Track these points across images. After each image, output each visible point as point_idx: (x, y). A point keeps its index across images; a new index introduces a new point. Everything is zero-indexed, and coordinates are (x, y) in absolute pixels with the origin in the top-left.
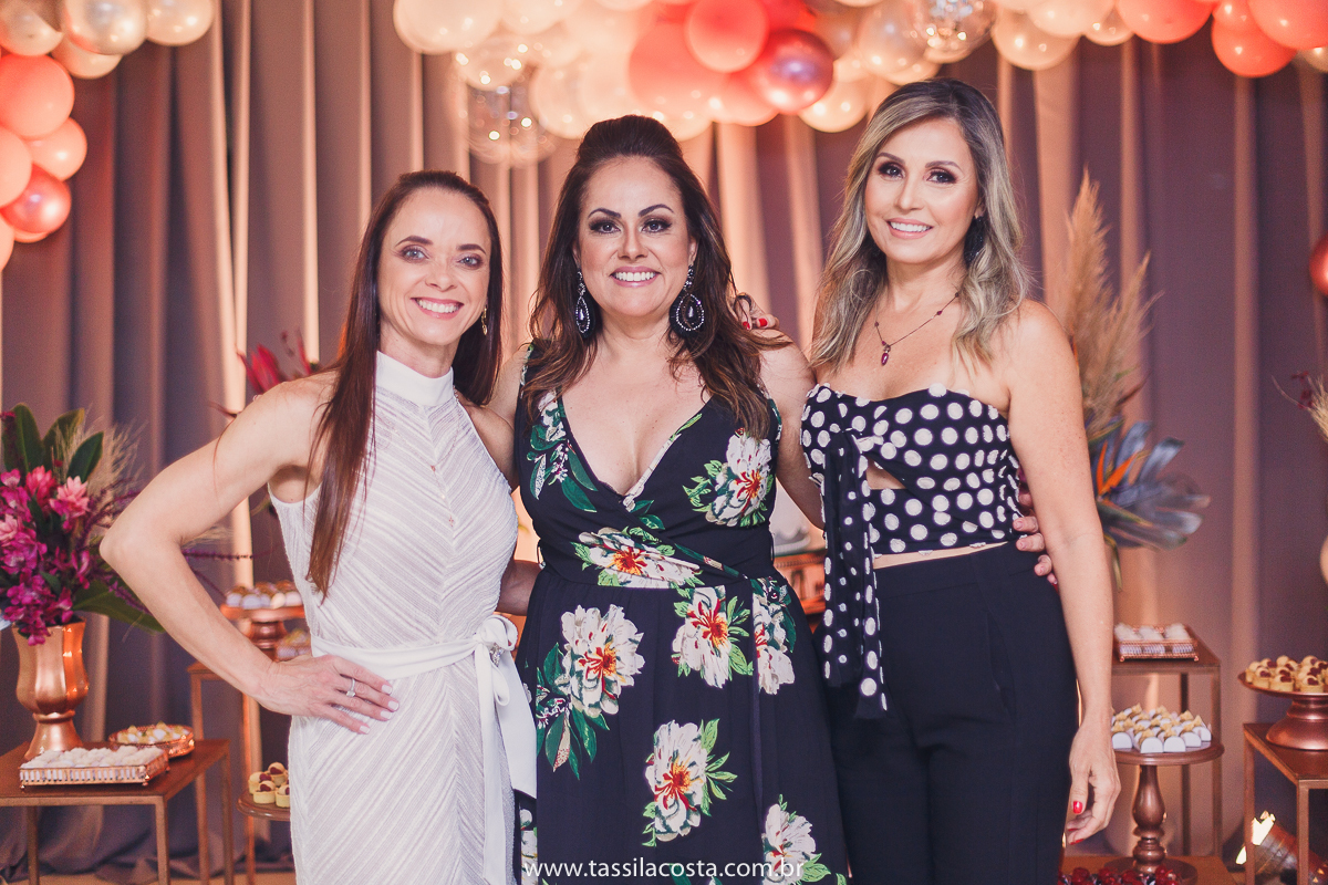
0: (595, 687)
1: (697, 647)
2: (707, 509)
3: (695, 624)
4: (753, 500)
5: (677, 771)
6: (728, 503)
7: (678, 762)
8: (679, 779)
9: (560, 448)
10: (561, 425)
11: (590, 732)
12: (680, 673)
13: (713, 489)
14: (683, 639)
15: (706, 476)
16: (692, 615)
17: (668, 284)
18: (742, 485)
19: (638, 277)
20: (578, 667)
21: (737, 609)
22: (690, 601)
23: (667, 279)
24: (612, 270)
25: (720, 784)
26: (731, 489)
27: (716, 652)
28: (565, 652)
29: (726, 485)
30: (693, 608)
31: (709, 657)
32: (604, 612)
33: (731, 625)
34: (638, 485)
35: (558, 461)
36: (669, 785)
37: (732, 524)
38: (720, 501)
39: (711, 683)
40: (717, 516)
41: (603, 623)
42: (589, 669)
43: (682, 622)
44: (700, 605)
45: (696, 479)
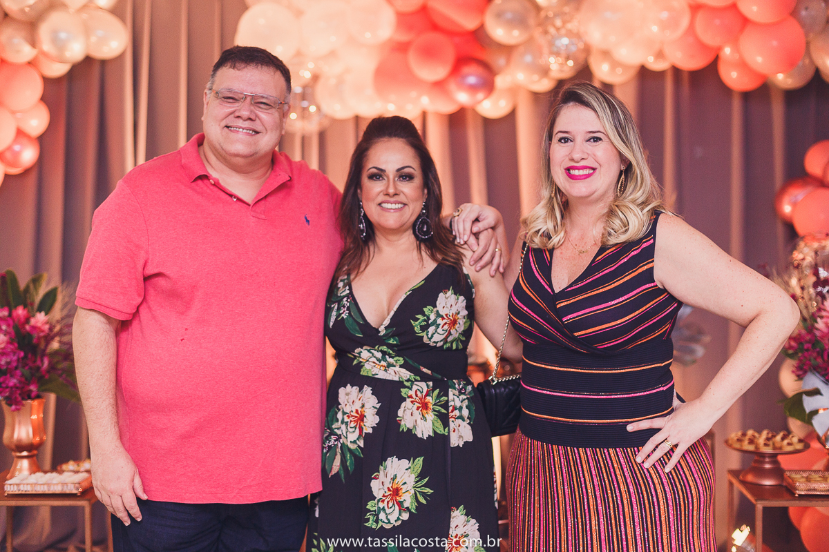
0: (354, 432)
1: (412, 415)
2: (424, 334)
3: (412, 402)
4: (453, 331)
5: (395, 487)
6: (436, 331)
7: (396, 481)
8: (396, 492)
9: (345, 299)
10: (347, 288)
11: (350, 457)
12: (401, 429)
13: (428, 322)
14: (405, 410)
15: (424, 314)
16: (411, 397)
17: (411, 211)
18: (445, 321)
19: (394, 206)
20: (346, 419)
21: (439, 396)
22: (411, 389)
23: (411, 209)
24: (380, 202)
25: (424, 494)
26: (438, 323)
27: (424, 418)
28: (339, 410)
29: (435, 321)
30: (412, 393)
31: (419, 421)
32: (361, 389)
33: (434, 405)
34: (387, 319)
35: (344, 307)
36: (390, 494)
37: (439, 345)
38: (432, 329)
39: (420, 436)
40: (430, 339)
41: (360, 396)
42: (351, 421)
43: (404, 400)
44: (416, 391)
45: (418, 316)
